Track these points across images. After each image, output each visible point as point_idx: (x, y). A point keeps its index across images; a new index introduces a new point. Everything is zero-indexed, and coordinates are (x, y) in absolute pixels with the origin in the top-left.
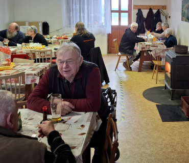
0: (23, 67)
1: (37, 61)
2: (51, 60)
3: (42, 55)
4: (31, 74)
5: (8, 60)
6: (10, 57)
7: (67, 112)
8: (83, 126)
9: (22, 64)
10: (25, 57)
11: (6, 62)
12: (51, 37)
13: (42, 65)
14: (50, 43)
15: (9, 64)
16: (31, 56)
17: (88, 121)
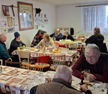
0: (64, 52)
1: (71, 49)
2: (76, 49)
3: (72, 46)
4: (69, 56)
5: (57, 48)
6: (58, 46)
7: (92, 80)
8: (103, 90)
9: (63, 50)
10: (63, 46)
11: (57, 49)
12: (75, 36)
13: (73, 52)
14: (75, 40)
15: (58, 50)
16: (66, 46)
17: (105, 88)
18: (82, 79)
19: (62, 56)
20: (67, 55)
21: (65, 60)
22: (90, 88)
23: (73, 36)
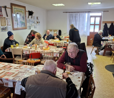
0: (53, 49)
1: (58, 47)
2: (63, 47)
3: (59, 44)
4: (56, 53)
5: (47, 46)
6: (48, 45)
7: (72, 70)
8: (79, 77)
9: (52, 48)
10: (52, 45)
11: (47, 47)
12: (62, 37)
13: (60, 49)
14: (62, 40)
15: (47, 48)
16: (55, 45)
17: (81, 76)
18: (65, 70)
19: (50, 53)
20: (55, 51)
21: (53, 56)
22: (70, 76)
23: (61, 37)
